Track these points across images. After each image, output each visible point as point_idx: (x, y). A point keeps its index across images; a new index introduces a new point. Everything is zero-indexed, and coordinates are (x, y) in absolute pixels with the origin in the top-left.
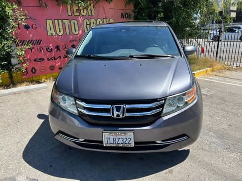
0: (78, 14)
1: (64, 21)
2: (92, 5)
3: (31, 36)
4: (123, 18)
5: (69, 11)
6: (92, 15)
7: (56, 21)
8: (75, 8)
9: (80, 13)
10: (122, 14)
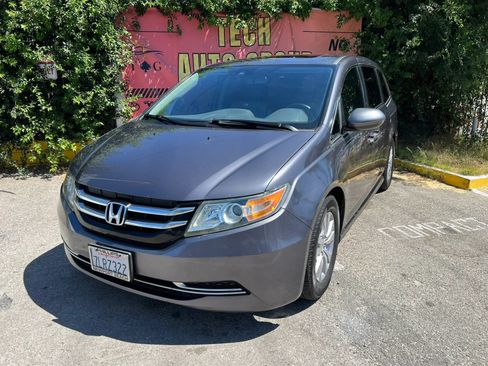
0: (238, 43)
1: (211, 56)
2: (267, 26)
3: (150, 82)
4: (335, 49)
5: (222, 39)
6: (265, 44)
7: (196, 56)
8: (234, 33)
9: (242, 42)
10: (332, 41)
